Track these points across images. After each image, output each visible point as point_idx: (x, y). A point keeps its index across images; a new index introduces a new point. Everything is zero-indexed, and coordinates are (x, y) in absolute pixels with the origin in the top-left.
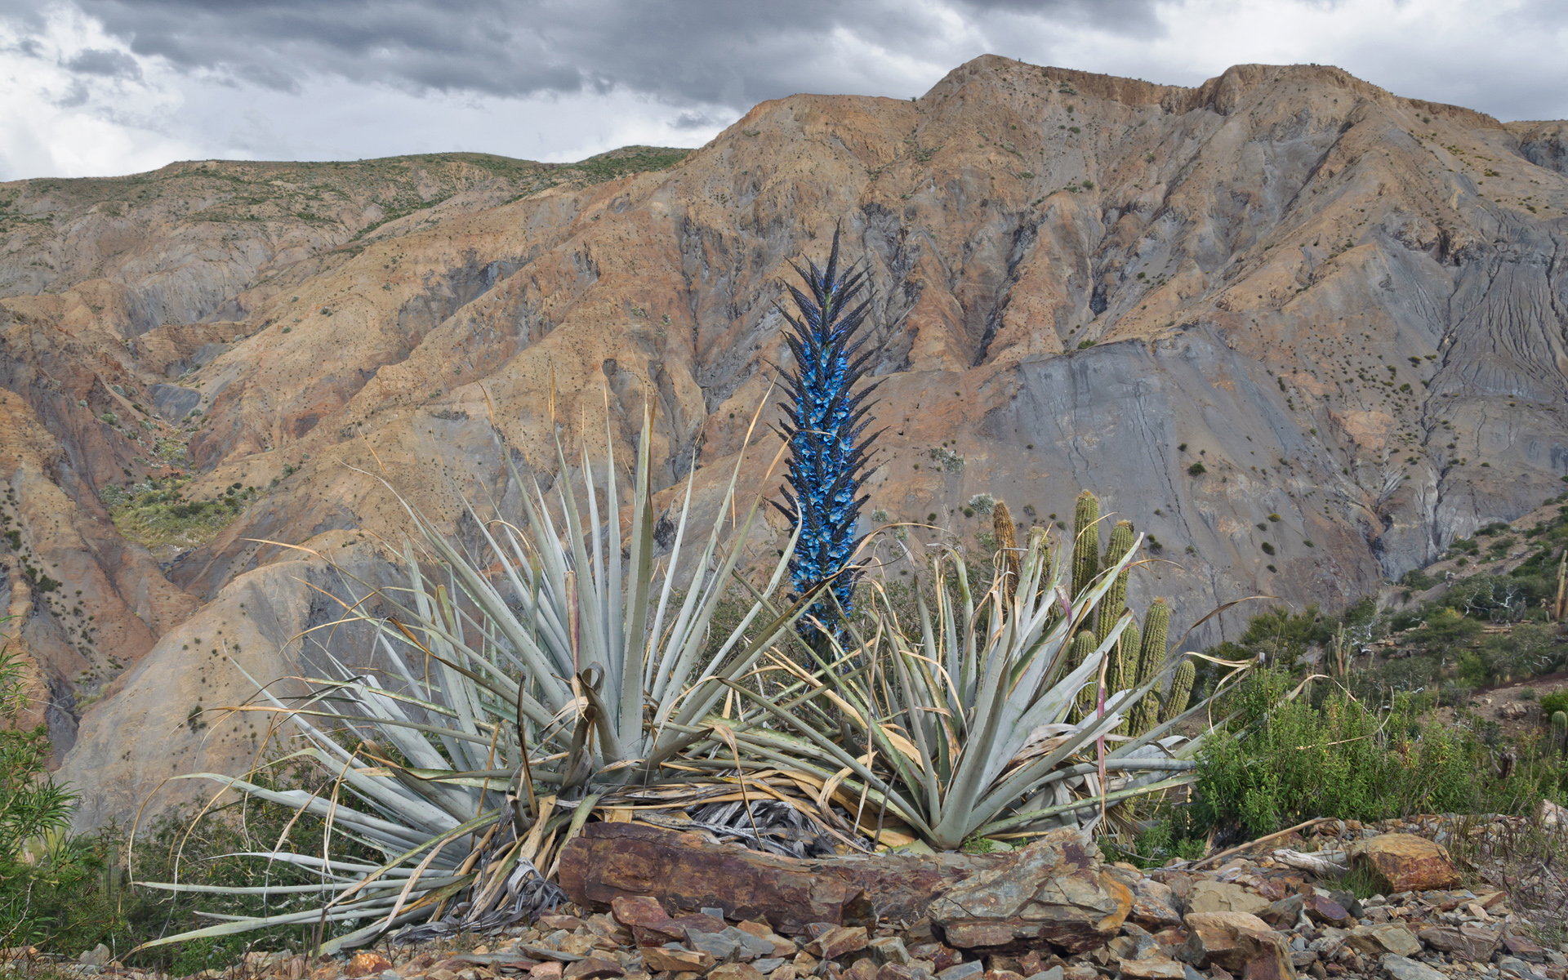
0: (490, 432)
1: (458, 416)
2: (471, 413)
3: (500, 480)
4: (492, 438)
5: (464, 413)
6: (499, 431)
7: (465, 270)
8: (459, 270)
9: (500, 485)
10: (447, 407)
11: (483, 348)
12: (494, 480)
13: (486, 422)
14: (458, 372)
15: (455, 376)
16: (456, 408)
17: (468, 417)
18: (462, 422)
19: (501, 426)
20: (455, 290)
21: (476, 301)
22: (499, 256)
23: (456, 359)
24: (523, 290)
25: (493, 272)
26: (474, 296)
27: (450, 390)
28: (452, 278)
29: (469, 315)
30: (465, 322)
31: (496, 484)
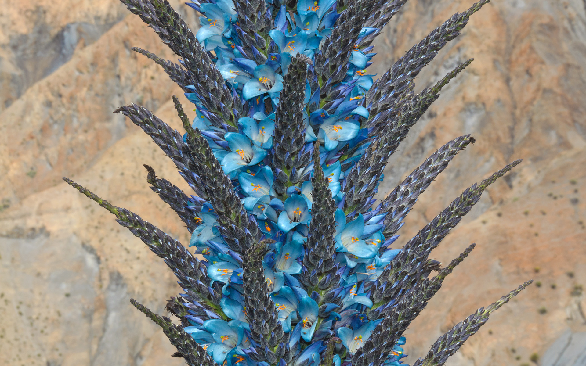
0: (80, 252)
1: (33, 233)
2: (53, 228)
3: (96, 316)
4: (82, 261)
5: (43, 229)
6: (91, 250)
7: (32, 37)
8: (24, 38)
9: (97, 323)
10: (19, 222)
11: (65, 140)
12: (88, 316)
13: (74, 239)
14: (32, 174)
15: (29, 180)
16: (31, 223)
17: (48, 234)
18: (40, 241)
19: (94, 243)
20: (20, 63)
21: (51, 78)
22: (77, 15)
23: (28, 158)
24: (114, 59)
25: (71, 37)
26: (47, 72)
27: (21, 198)
28: (15, 48)
29: (42, 98)
30: (38, 107)
31: (90, 321)
